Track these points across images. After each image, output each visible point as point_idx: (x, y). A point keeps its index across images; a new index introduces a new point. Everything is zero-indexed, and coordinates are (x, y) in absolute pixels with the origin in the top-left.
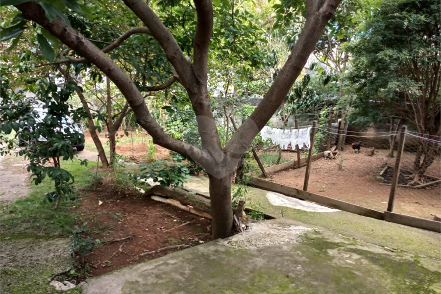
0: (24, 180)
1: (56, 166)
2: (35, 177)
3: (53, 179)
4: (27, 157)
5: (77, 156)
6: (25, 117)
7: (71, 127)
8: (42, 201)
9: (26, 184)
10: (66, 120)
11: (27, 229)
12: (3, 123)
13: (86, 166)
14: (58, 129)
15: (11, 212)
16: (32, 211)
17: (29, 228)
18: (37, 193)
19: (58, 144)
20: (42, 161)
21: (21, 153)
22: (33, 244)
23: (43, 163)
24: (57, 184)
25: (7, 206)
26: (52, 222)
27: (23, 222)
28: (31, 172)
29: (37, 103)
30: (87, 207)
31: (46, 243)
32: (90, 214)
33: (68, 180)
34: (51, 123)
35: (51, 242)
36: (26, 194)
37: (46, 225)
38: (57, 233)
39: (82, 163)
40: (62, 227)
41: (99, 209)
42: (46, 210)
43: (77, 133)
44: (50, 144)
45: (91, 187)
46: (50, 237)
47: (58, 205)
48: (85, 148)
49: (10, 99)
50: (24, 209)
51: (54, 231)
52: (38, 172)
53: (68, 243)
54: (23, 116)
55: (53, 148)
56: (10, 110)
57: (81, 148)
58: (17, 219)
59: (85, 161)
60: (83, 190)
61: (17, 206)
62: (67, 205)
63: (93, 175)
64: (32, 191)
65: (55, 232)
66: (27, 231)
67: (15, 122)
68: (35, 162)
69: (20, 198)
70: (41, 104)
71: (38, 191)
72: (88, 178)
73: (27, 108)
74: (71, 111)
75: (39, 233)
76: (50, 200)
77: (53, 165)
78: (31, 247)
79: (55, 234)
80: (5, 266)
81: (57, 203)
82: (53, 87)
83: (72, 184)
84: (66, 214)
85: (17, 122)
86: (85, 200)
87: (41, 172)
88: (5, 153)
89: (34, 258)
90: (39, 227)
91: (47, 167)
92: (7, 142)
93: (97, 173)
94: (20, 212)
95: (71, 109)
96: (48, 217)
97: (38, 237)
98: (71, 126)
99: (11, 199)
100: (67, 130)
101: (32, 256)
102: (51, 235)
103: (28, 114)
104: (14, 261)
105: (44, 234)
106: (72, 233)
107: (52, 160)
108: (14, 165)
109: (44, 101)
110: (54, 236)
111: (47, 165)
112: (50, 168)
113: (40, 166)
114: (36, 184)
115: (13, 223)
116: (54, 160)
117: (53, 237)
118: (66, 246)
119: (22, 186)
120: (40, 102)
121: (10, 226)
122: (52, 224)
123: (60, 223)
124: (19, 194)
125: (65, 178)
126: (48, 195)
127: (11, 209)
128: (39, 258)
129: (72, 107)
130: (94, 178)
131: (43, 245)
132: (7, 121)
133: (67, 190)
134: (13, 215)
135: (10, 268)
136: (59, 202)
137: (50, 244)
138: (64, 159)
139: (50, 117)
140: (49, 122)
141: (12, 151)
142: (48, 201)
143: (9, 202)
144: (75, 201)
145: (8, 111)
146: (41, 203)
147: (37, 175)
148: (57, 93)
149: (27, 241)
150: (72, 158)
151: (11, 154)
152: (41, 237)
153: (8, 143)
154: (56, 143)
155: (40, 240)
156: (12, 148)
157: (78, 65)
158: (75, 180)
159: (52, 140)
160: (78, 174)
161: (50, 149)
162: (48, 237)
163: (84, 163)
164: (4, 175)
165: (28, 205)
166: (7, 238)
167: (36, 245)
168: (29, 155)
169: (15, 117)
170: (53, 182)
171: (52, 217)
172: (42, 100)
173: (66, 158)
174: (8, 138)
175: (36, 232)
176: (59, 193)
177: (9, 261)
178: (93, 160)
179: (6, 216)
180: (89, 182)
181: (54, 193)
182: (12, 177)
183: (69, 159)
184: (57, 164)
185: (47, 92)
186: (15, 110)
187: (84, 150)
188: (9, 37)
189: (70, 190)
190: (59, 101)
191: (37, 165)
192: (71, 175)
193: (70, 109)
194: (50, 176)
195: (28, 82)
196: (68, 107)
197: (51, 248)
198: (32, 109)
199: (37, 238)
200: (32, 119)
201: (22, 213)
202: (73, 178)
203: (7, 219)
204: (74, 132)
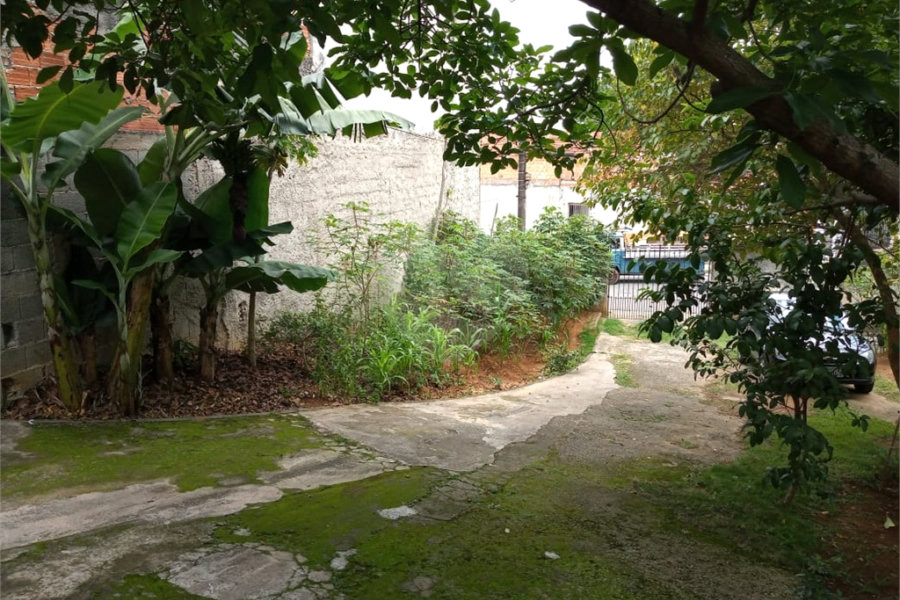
0: (735, 429)
1: (798, 415)
2: (752, 429)
3: (786, 442)
4: (743, 388)
5: (847, 405)
6: (752, 310)
7: (842, 341)
8: (760, 480)
9: (738, 439)
10: (835, 323)
11: (721, 526)
12: (711, 318)
13: (865, 430)
14: (813, 340)
15: (701, 485)
16: (738, 494)
17: (725, 527)
18: (755, 461)
19: (806, 373)
20: (769, 400)
21: (735, 378)
22: (726, 559)
23: (773, 405)
24: (793, 456)
25: (696, 472)
26: (771, 529)
27: (717, 510)
28: (745, 419)
29: (778, 286)
30: (856, 523)
31: (751, 569)
32: (859, 542)
33: (818, 451)
34: (799, 326)
35: (760, 569)
36: (733, 458)
37: (759, 531)
38: (775, 556)
39: (856, 423)
40: (789, 546)
41: (882, 537)
42: (764, 502)
43: (854, 354)
44: (792, 369)
45: (873, 482)
46: (760, 560)
47: (790, 499)
48: (874, 388)
49: (731, 274)
50: (724, 487)
51: (772, 549)
52: (758, 422)
53: (795, 586)
54: (747, 307)
55: (796, 379)
56: (726, 294)
57: (864, 388)
58: (707, 500)
59: (864, 418)
60: (852, 483)
61: (713, 477)
62: (811, 504)
63: (883, 455)
64: (746, 455)
65: (773, 553)
66: (720, 530)
67: (730, 317)
68: (755, 400)
69: (721, 463)
70: (787, 287)
71: (757, 458)
72: (869, 459)
73: (757, 292)
74: (847, 305)
75: (742, 542)
76: (775, 485)
77: (793, 414)
78: (721, 564)
79: (771, 556)
80: (670, 581)
81: (788, 495)
82: (814, 254)
83: (826, 461)
84: (803, 522)
85: (735, 317)
86: (853, 504)
87: (765, 422)
88: (707, 374)
89: (722, 589)
90: (743, 531)
91: (778, 416)
92: (713, 352)
93: (891, 450)
94: (716, 489)
95: (848, 302)
96: (765, 517)
97: (737, 551)
98: (842, 337)
99: (706, 460)
100: (832, 345)
101: (718, 584)
102: (763, 556)
103: (758, 304)
104: (687, 579)
105: (749, 549)
106: (807, 567)
107: (790, 402)
108: (725, 398)
109: (792, 282)
110: (770, 560)
111: (779, 410)
112: (784, 417)
113: (764, 409)
114: (753, 444)
115: (698, 506)
116: (796, 403)
117: (767, 562)
118: (788, 591)
119: (730, 440)
120: (783, 283)
121: (693, 510)
122: (770, 533)
123: (788, 537)
124: (722, 454)
125: (811, 446)
126: (773, 471)
127: (702, 479)
128: (731, 593)
129: (849, 298)
130: (883, 461)
131: (743, 571)
132: (716, 315)
133: (813, 474)
134: (703, 491)
135: (678, 590)
136: (793, 493)
137: (757, 572)
138: (815, 406)
139: (799, 314)
140: (796, 325)
141: (720, 371)
142: (770, 483)
143: (701, 466)
144: (828, 501)
145: (722, 297)
146: (758, 485)
147: (757, 426)
148: (821, 266)
149: (716, 550)
150: (834, 405)
151: (716, 377)
152: (743, 553)
153: (716, 356)
154: (802, 369)
155: (742, 558)
156: (722, 364)
157: (876, 210)
158: (835, 454)
159: (797, 363)
160: (846, 443)
161: (789, 379)
162: (756, 558)
163: (862, 422)
164: (703, 411)
165: (733, 480)
166: (685, 532)
167: (730, 564)
168: (748, 384)
169: (733, 307)
170: (788, 449)
171: (772, 520)
172: (789, 279)
173: (821, 405)
174: (716, 346)
175: (736, 539)
176: (797, 475)
177: (678, 576)
178: (888, 420)
179: (691, 490)
180: (869, 468)
181: (784, 471)
182: (715, 420)
183: (828, 407)
184: (800, 412)
185: (801, 264)
186: (735, 296)
187: (872, 393)
188: (725, 166)
189: (819, 475)
190: (824, 283)
191: (760, 407)
192: (827, 444)
193: (844, 301)
194: (781, 435)
195: (768, 243)
196: (841, 296)
197: (758, 583)
198: (766, 295)
199: (735, 552)
200: (762, 316)
201: (718, 492)
202: (831, 450)
203: (691, 495)
204: (846, 352)
